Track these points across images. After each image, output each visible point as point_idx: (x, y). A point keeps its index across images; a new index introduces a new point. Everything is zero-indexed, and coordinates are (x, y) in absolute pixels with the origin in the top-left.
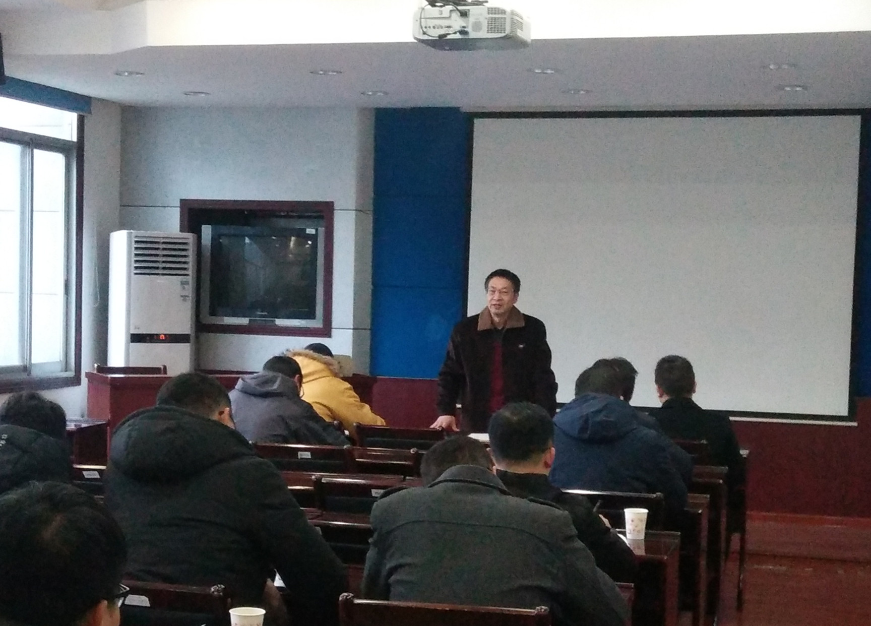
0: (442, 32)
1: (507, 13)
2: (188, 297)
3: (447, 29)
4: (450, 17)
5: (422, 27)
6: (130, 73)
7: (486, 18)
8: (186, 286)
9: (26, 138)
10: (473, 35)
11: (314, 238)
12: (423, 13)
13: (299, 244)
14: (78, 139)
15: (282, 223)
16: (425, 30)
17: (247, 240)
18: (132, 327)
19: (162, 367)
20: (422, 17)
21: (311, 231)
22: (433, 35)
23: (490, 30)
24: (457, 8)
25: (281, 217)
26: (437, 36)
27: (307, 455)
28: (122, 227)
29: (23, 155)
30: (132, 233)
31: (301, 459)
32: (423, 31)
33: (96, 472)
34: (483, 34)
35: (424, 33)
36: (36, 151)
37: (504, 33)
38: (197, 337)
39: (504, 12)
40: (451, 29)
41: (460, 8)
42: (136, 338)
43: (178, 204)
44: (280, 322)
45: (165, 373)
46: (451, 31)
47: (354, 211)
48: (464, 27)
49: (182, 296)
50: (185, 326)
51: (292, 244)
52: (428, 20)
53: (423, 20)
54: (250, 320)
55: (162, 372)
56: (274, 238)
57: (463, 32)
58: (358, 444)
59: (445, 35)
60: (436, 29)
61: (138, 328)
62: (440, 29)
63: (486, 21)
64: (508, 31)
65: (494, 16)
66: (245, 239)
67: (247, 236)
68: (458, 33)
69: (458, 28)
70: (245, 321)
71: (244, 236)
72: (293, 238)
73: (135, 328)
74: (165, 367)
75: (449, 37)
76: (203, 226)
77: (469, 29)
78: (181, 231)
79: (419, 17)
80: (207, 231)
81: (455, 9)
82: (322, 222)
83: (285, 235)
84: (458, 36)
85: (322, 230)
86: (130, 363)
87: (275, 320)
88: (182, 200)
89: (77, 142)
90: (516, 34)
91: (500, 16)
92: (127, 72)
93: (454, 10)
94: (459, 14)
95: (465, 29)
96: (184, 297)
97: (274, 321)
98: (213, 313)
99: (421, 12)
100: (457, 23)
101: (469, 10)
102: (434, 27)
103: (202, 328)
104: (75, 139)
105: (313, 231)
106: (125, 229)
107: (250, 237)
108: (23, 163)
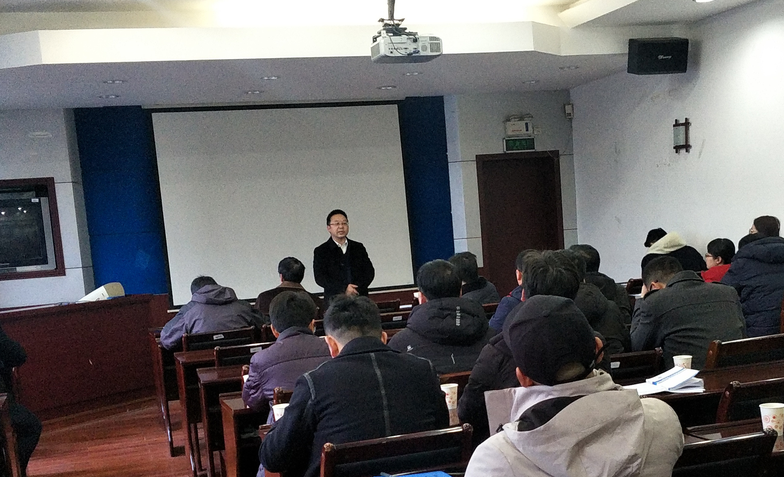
4: (406, 42)
7: (429, 43)
10: (422, 53)
11: (38, 205)
21: (35, 200)
23: (432, 51)
34: (428, 52)
35: (392, 53)
40: (408, 50)
44: (19, 269)
47: (71, 183)
48: (415, 49)
62: (405, 50)
65: (433, 42)
68: (415, 53)
69: (412, 49)
85: (44, 199)
87: (16, 268)
91: (437, 42)
93: (410, 38)
94: (413, 40)
95: (418, 50)
100: (411, 46)
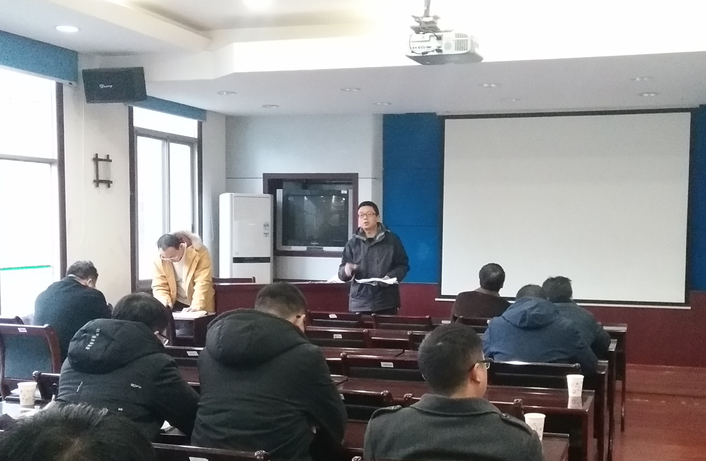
0: (425, 50)
1: (468, 37)
2: (268, 234)
3: (428, 48)
4: (429, 40)
5: (411, 48)
6: (228, 93)
7: (454, 40)
8: (267, 227)
9: (165, 136)
10: (445, 52)
11: (346, 196)
12: (411, 38)
13: (337, 200)
14: (198, 136)
15: (326, 187)
16: (413, 50)
17: (305, 198)
18: (234, 253)
19: (252, 278)
20: (411, 41)
21: (344, 192)
22: (418, 53)
23: (457, 49)
24: (434, 34)
25: (327, 184)
26: (421, 53)
27: (340, 336)
28: (227, 191)
29: (163, 146)
30: (232, 194)
31: (336, 339)
32: (412, 50)
33: (196, 352)
34: (452, 51)
35: (413, 52)
36: (171, 144)
37: (467, 50)
38: (275, 259)
39: (466, 36)
40: (430, 48)
41: (436, 34)
42: (237, 260)
43: (262, 177)
44: (326, 249)
45: (254, 282)
46: (430, 50)
47: (371, 179)
48: (439, 47)
49: (264, 233)
50: (267, 252)
51: (333, 200)
52: (414, 43)
53: (411, 43)
54: (307, 248)
55: (253, 282)
56: (322, 197)
57: (439, 50)
58: (374, 327)
59: (427, 53)
60: (420, 49)
61: (238, 254)
62: (423, 49)
63: (454, 42)
64: (469, 49)
65: (459, 39)
66: (304, 198)
67: (306, 196)
68: (435, 51)
69: (436, 48)
70: (304, 248)
71: (304, 196)
72: (334, 197)
73: (236, 254)
74: (254, 278)
75: (429, 54)
76: (277, 190)
77: (442, 48)
78: (264, 193)
79: (409, 41)
80: (280, 193)
81: (434, 35)
82: (351, 186)
83: (328, 195)
84: (435, 53)
85: (351, 191)
86: (233, 276)
88: (264, 174)
89: (198, 138)
90: (475, 51)
91: (464, 39)
92: (226, 92)
93: (432, 36)
94: (436, 38)
95: (440, 48)
96: (266, 234)
97: (323, 248)
98: (285, 243)
99: (410, 38)
100: (434, 44)
101: (442, 35)
102: (419, 48)
103: (277, 253)
104: (196, 137)
105: (346, 192)
106: (229, 192)
107: (307, 196)
108: (163, 152)
